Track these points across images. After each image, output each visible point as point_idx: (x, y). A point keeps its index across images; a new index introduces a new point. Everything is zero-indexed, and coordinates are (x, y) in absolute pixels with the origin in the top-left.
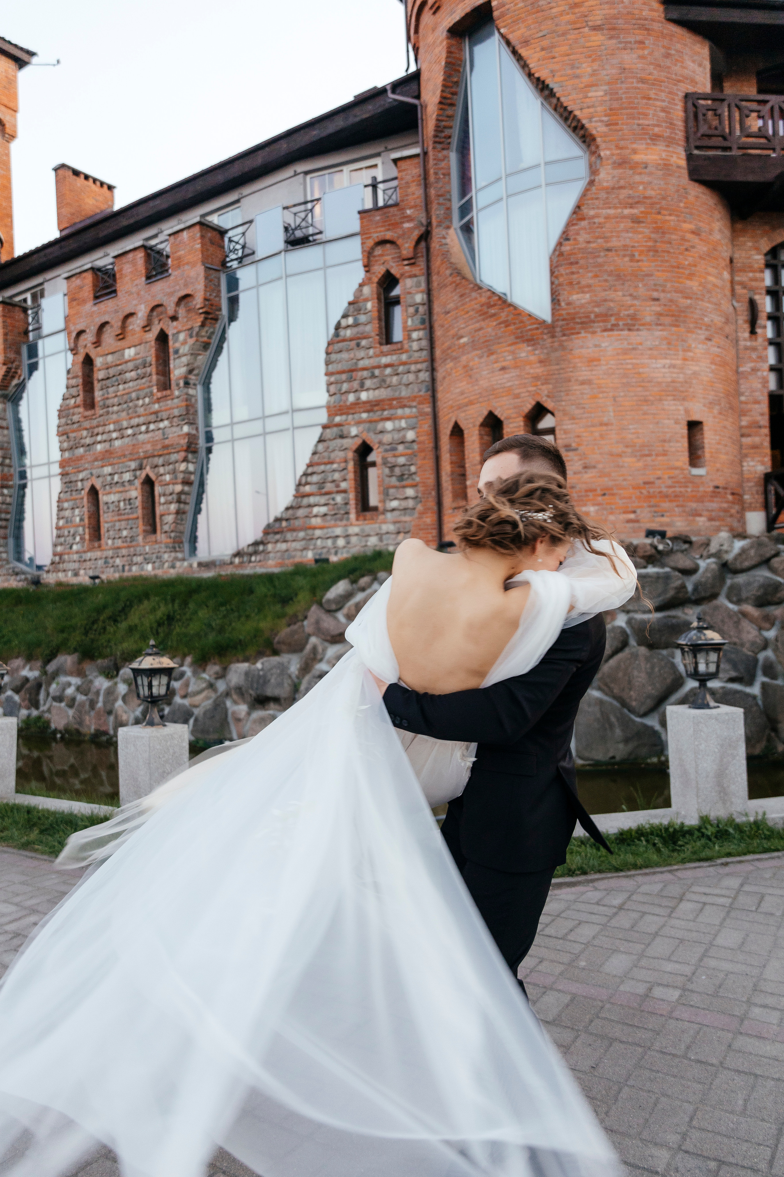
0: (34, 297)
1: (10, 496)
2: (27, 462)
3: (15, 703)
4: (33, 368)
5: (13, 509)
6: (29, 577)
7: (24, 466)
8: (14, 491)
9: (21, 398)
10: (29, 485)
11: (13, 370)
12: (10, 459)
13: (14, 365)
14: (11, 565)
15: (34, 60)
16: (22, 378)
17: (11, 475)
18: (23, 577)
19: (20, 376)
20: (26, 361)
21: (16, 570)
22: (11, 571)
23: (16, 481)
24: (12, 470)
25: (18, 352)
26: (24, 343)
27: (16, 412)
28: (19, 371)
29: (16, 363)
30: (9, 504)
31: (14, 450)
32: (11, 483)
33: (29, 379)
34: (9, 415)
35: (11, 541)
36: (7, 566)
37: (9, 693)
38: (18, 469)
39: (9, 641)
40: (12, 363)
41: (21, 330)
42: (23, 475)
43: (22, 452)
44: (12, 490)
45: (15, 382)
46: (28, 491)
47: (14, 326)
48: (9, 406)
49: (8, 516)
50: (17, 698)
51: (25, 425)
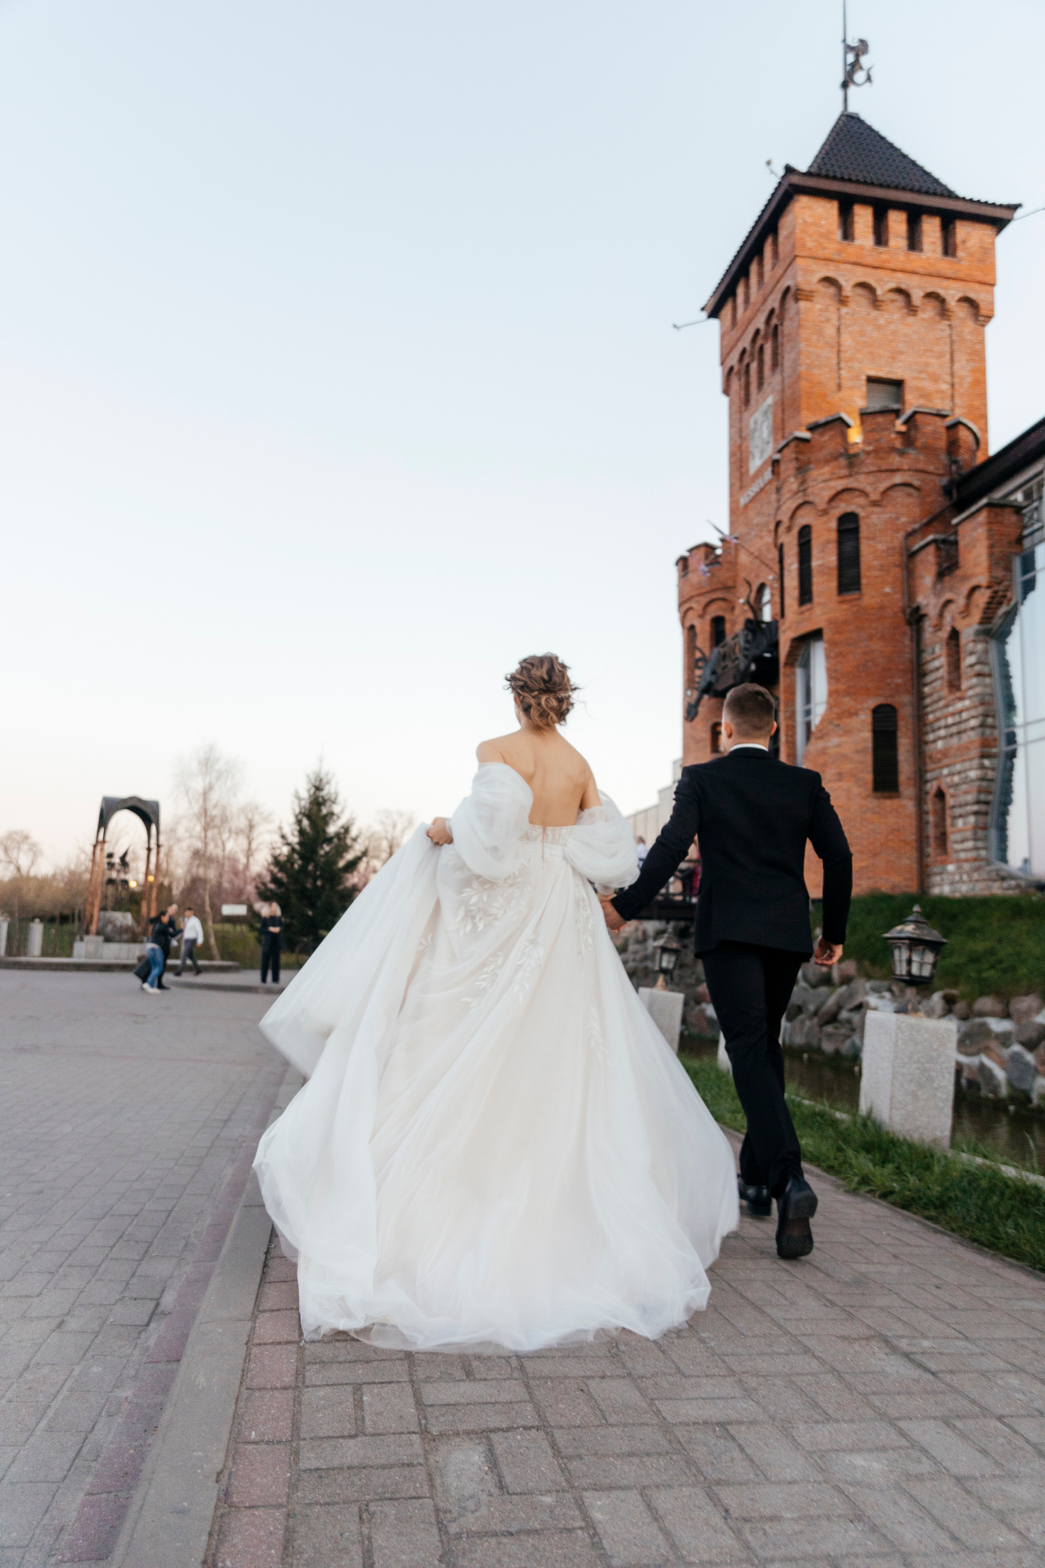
0: (1028, 495)
1: (993, 769)
2: (1019, 719)
4: (1029, 586)
5: (996, 787)
6: (1023, 883)
7: (1013, 725)
8: (998, 762)
9: (1008, 633)
10: (1021, 753)
11: (1000, 594)
12: (993, 717)
13: (1002, 587)
14: (993, 867)
15: (1019, 213)
16: (1013, 603)
17: (995, 740)
18: (1013, 883)
19: (1010, 600)
20: (1019, 578)
21: (1002, 873)
22: (993, 875)
23: (1003, 747)
24: (996, 733)
25: (1008, 569)
26: (1016, 554)
27: (1002, 653)
28: (1009, 594)
29: (1006, 583)
30: (991, 780)
31: (999, 704)
32: (994, 750)
33: (1022, 604)
34: (993, 657)
35: (993, 834)
36: (988, 868)
38: (1006, 730)
40: (999, 583)
41: (1014, 536)
42: (1011, 738)
43: (1010, 706)
44: (995, 761)
45: (1003, 609)
46: (1019, 763)
47: (1002, 535)
48: (993, 645)
49: (990, 798)
51: (1015, 670)
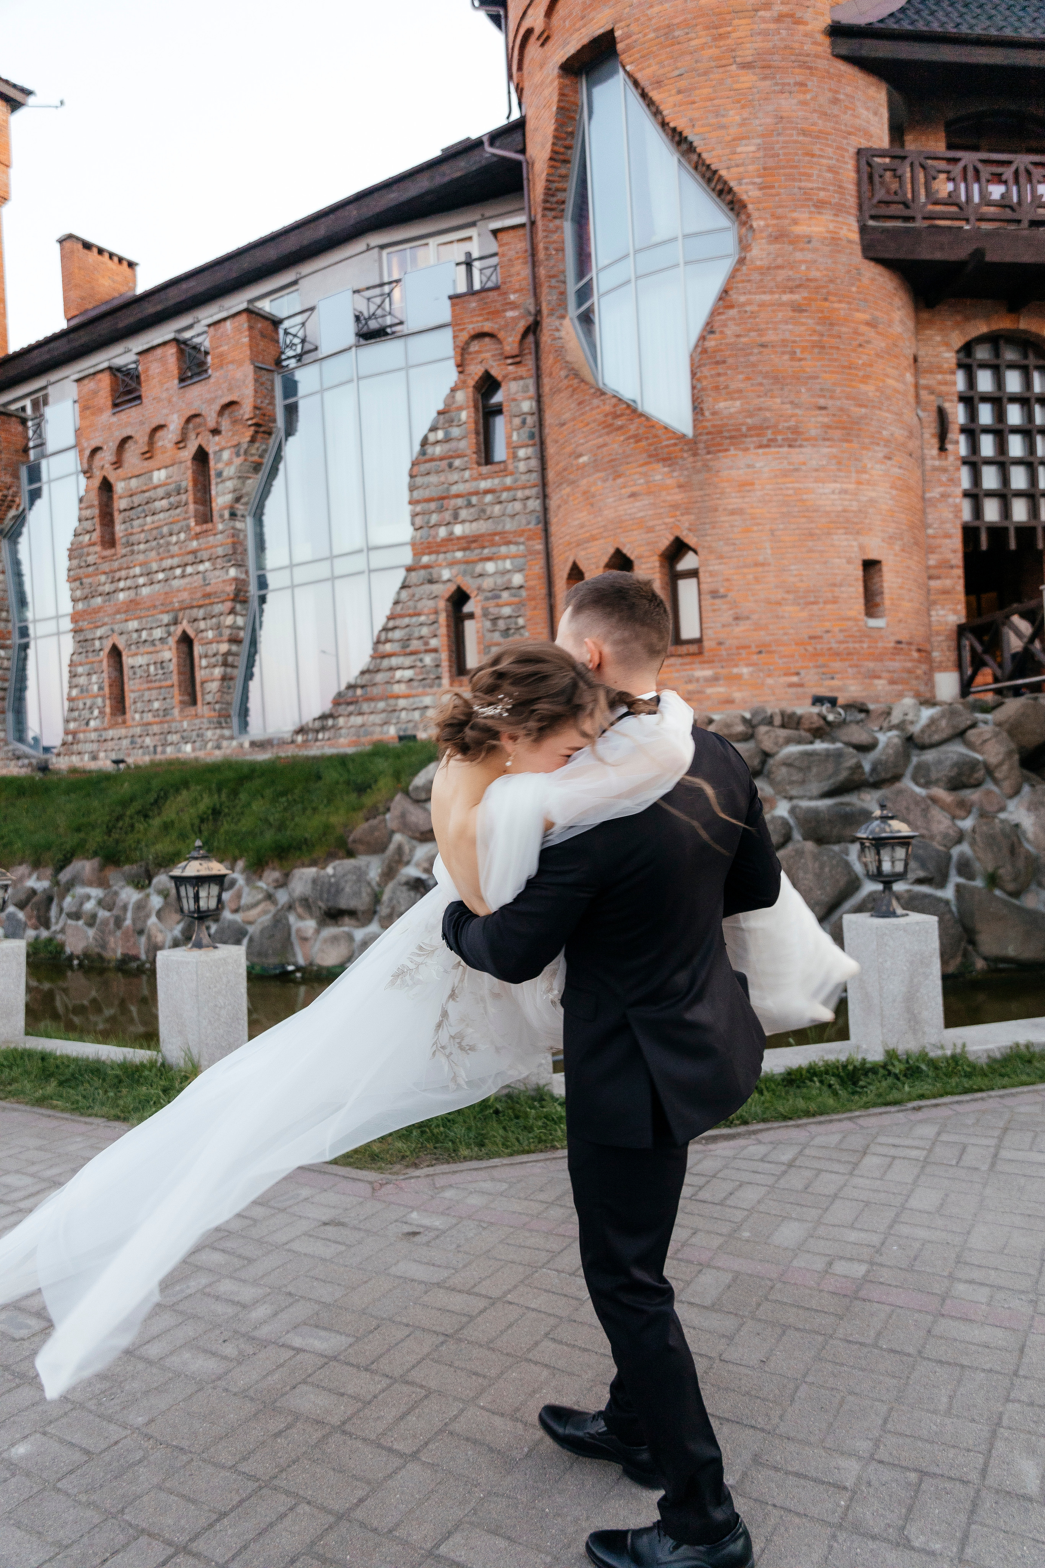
0: (36, 405)
1: (8, 659)
2: (29, 615)
3: (18, 921)
4: (35, 495)
5: (12, 675)
6: (34, 761)
7: (25, 620)
8: (13, 653)
9: (20, 534)
10: (32, 645)
11: (9, 498)
12: (8, 611)
13: (11, 492)
14: (11, 747)
15: (31, 100)
16: (21, 509)
17: (9, 632)
18: (26, 761)
19: (18, 505)
20: (26, 487)
21: (17, 753)
22: (10, 754)
23: (16, 640)
24: (10, 625)
25: (16, 476)
26: (23, 463)
27: (14, 553)
28: (17, 500)
29: (14, 489)
30: (7, 669)
31: (12, 599)
32: (8, 642)
33: (30, 509)
34: (6, 554)
35: (10, 717)
36: (6, 748)
37: (11, 909)
38: (18, 625)
39: (11, 843)
40: (9, 488)
41: (20, 445)
42: (24, 632)
43: (22, 602)
44: (10, 652)
45: (12, 513)
46: (31, 652)
47: (9, 442)
48: (5, 544)
49: (6, 685)
50: (21, 915)
51: (25, 569)
